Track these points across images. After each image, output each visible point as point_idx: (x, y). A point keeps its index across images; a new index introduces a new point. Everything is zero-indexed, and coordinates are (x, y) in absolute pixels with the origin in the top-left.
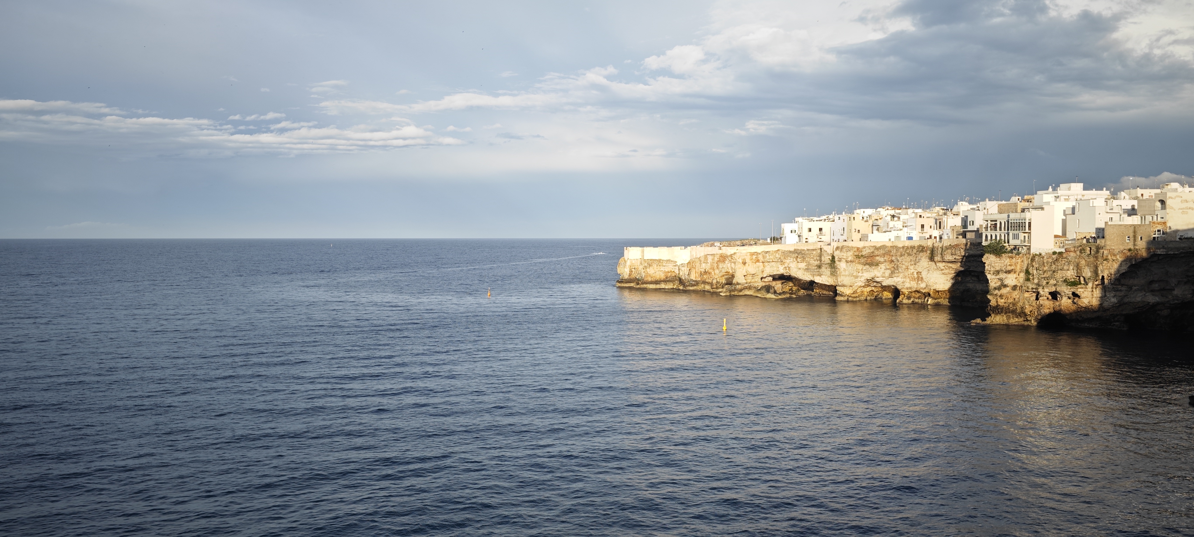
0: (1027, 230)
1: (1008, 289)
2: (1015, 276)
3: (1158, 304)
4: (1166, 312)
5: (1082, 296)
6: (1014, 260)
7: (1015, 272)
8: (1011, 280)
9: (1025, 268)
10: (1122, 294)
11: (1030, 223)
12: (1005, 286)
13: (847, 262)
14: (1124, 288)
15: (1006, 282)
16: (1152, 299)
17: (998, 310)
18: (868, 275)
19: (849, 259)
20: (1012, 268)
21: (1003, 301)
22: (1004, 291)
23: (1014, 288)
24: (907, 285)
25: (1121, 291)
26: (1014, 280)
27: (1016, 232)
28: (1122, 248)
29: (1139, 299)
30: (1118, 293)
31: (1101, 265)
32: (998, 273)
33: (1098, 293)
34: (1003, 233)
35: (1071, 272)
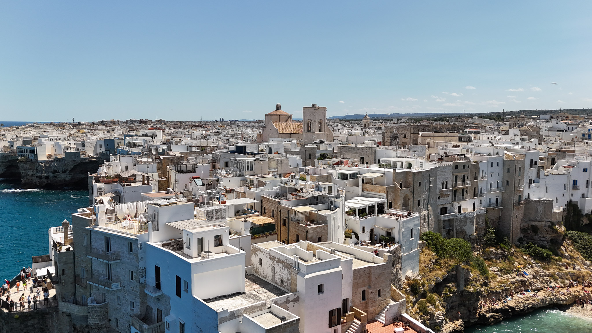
0: (36, 153)
1: (29, 176)
2: (32, 171)
5: (58, 177)
6: (31, 165)
10: (72, 175)
11: (37, 151)
14: (73, 173)
15: (28, 174)
17: (24, 184)
21: (27, 181)
22: (27, 177)
25: (71, 174)
26: (32, 173)
27: (31, 154)
28: (71, 160)
30: (71, 175)
31: (64, 166)
32: (25, 170)
33: (64, 176)
34: (26, 154)
35: (53, 168)
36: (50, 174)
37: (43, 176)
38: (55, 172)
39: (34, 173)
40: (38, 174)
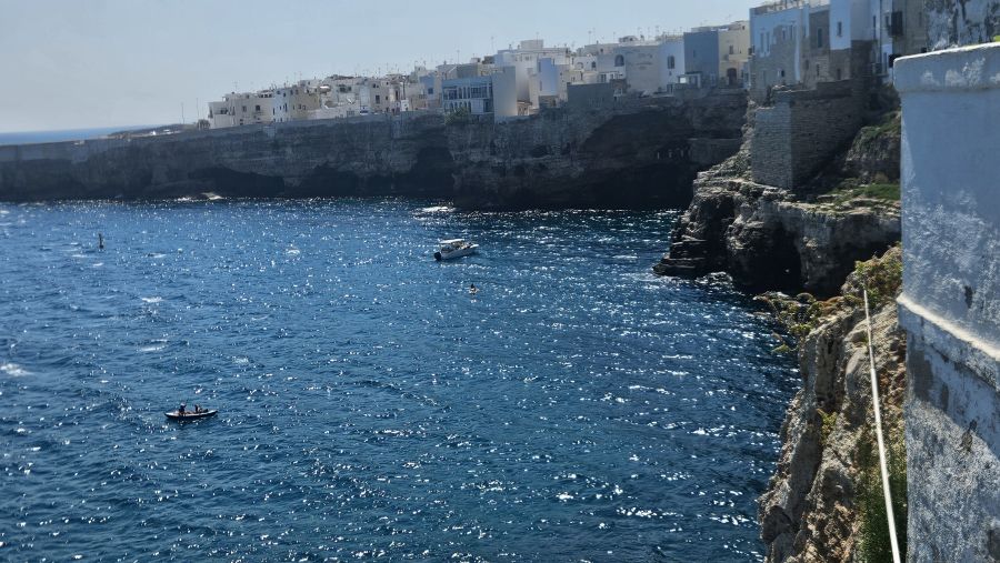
0: (489, 98)
1: (474, 166)
2: (480, 150)
5: (551, 167)
7: (480, 147)
8: (476, 157)
9: (489, 141)
10: (588, 162)
11: (491, 88)
12: (472, 163)
13: (293, 146)
14: (590, 155)
15: (471, 159)
16: (617, 165)
18: (319, 161)
19: (295, 143)
20: (477, 141)
23: (481, 164)
25: (587, 159)
26: (480, 156)
27: (478, 100)
28: (585, 110)
29: (605, 166)
30: (584, 162)
31: (565, 131)
32: (461, 148)
33: (565, 164)
34: (463, 100)
35: (536, 141)
36: (529, 160)
37: (508, 167)
38: (541, 151)
39: (487, 156)
40: (497, 160)
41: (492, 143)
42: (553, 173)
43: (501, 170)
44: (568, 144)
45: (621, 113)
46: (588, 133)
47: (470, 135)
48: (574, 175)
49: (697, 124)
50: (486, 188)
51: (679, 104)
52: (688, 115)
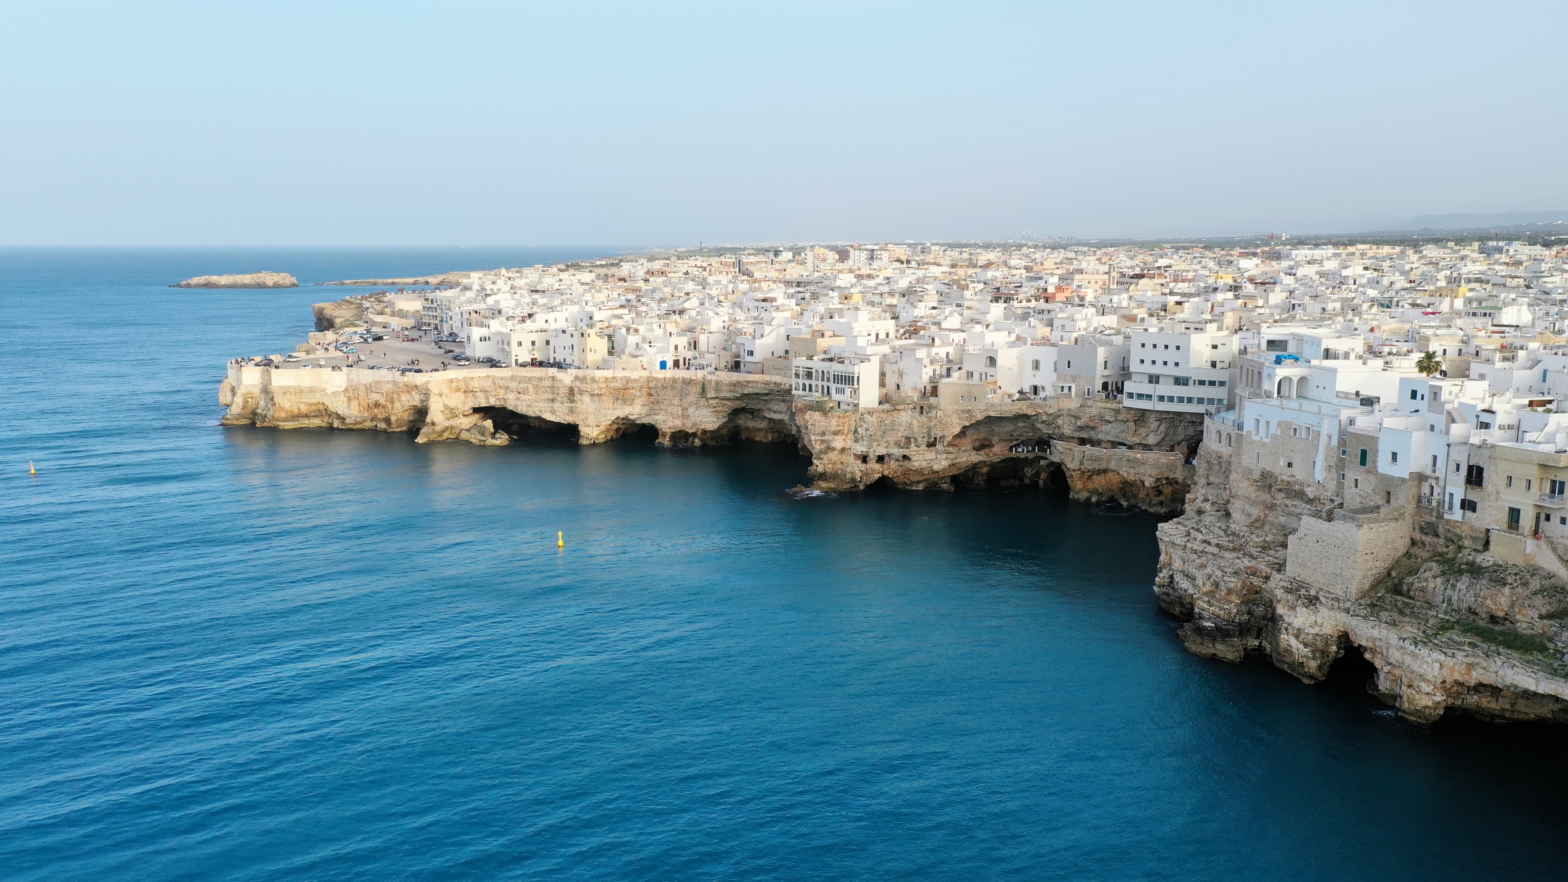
0: (855, 385)
1: (836, 452)
2: (843, 437)
3: (980, 462)
4: (985, 470)
5: (914, 458)
6: (841, 420)
7: (843, 434)
8: (838, 443)
9: (853, 428)
11: (858, 378)
12: (833, 449)
15: (833, 445)
16: (975, 458)
17: (823, 476)
20: (840, 428)
21: (830, 466)
22: (833, 455)
23: (843, 450)
24: (670, 424)
25: (952, 453)
26: (842, 442)
27: (840, 386)
28: (956, 408)
29: (964, 460)
30: (950, 456)
32: (823, 434)
33: (930, 456)
35: (901, 434)
36: (893, 450)
37: (871, 456)
38: (905, 442)
39: (849, 444)
40: (860, 449)
41: (856, 431)
42: (917, 464)
43: (864, 459)
44: (935, 439)
45: (993, 414)
46: (957, 430)
47: (834, 422)
48: (936, 467)
49: (1067, 431)
50: (848, 476)
51: (1051, 411)
52: (1060, 421)
